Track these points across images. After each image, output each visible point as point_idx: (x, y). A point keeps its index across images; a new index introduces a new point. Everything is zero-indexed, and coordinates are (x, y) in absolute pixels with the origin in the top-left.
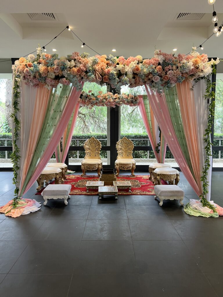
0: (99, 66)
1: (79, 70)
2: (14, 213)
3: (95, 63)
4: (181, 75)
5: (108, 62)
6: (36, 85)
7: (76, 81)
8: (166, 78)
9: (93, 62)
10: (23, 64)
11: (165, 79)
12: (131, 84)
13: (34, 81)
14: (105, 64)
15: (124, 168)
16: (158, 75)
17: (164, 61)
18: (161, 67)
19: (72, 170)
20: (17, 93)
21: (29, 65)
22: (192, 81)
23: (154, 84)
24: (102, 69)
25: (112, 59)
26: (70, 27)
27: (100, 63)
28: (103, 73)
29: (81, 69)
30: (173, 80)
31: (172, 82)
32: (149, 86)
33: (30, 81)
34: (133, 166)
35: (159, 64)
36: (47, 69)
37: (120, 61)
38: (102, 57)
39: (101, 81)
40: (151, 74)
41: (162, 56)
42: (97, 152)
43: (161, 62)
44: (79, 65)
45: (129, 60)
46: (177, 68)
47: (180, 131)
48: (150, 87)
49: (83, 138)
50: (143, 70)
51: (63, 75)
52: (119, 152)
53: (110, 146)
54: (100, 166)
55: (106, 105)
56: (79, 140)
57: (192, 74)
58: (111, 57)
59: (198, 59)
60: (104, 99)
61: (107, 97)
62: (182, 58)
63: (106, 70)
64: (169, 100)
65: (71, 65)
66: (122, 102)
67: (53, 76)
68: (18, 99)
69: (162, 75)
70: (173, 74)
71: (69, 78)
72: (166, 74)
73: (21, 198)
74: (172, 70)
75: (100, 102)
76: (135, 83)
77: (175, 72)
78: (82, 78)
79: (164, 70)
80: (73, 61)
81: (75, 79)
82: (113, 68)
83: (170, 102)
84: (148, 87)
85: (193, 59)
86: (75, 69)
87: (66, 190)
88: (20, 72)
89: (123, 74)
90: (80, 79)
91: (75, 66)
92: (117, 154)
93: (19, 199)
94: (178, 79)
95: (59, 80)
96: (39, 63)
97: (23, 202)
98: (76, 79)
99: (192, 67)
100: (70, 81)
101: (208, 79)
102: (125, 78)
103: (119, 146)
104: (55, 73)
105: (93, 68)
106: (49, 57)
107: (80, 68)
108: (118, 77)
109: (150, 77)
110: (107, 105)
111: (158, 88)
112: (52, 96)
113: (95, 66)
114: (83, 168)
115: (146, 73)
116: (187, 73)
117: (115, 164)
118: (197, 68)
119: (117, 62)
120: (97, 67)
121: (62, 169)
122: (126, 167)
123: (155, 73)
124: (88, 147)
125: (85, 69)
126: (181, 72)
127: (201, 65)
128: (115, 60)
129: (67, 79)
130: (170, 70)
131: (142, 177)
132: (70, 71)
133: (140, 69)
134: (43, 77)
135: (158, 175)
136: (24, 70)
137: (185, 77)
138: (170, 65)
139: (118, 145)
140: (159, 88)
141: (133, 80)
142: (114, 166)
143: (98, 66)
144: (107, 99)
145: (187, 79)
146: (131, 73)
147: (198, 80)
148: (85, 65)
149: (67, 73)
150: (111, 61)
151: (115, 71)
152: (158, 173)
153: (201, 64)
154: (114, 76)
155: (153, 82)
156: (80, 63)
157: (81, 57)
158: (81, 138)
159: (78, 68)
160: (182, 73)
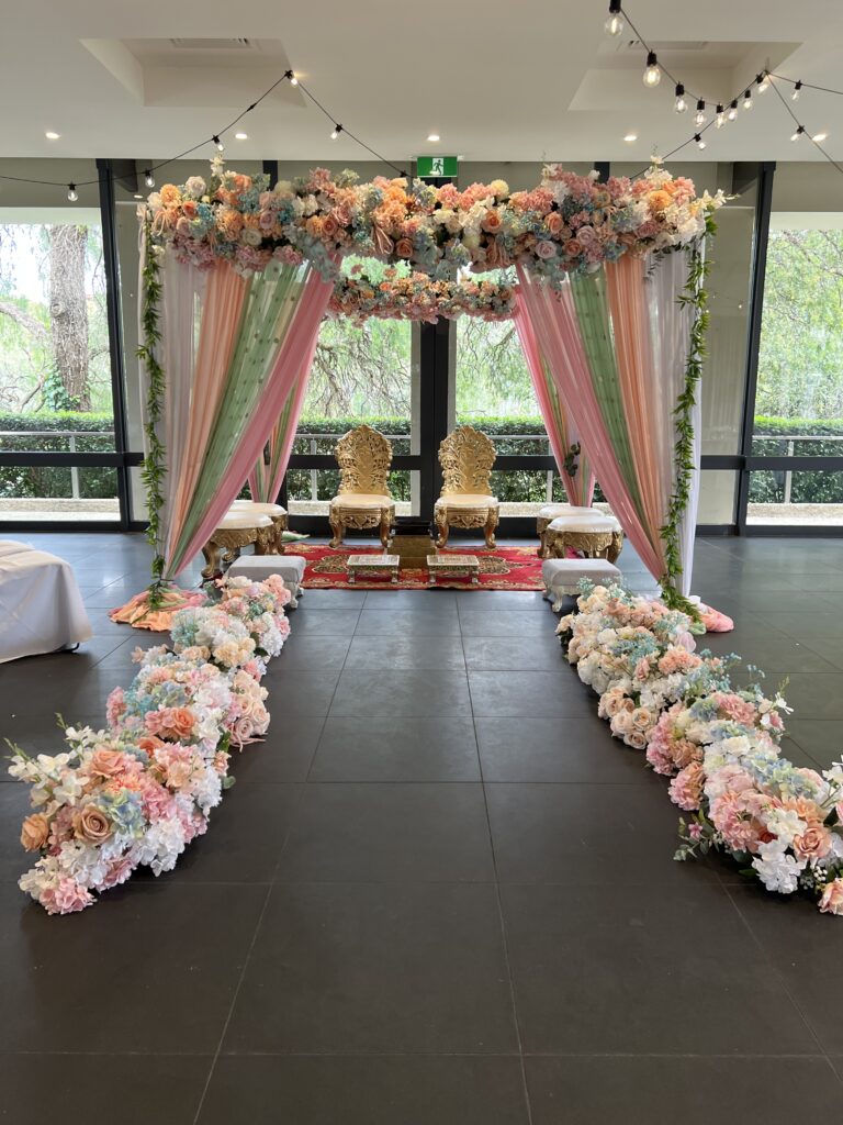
0: (386, 213)
1: (329, 222)
2: (155, 621)
3: (374, 202)
4: (615, 239)
5: (411, 200)
6: (208, 265)
7: (320, 253)
8: (573, 247)
9: (370, 200)
10: (171, 204)
11: (571, 250)
12: (476, 263)
13: (203, 253)
14: (403, 206)
15: (461, 521)
16: (552, 239)
17: (569, 200)
18: (558, 216)
19: (298, 533)
20: (155, 286)
21: (188, 208)
22: (647, 255)
23: (539, 263)
24: (393, 220)
25: (422, 192)
26: (296, 74)
27: (388, 204)
28: (395, 231)
29: (335, 221)
30: (593, 254)
31: (590, 258)
32: (529, 269)
33: (190, 254)
34: (489, 515)
35: (555, 207)
36: (239, 220)
37: (443, 199)
38: (392, 185)
39: (392, 255)
40: (530, 237)
41: (562, 184)
42: (378, 472)
43: (560, 202)
44: (327, 207)
45: (469, 196)
46: (606, 218)
47: (612, 401)
48: (532, 273)
49: (329, 433)
50: (508, 223)
51: (284, 237)
52: (447, 473)
53: (419, 454)
54: (388, 517)
55: (407, 314)
56: (317, 439)
57: (645, 235)
58: (420, 187)
59: (663, 194)
60: (401, 295)
61: (412, 289)
62: (621, 191)
63: (406, 223)
64: (585, 311)
65: (306, 210)
66: (458, 308)
67: (258, 241)
68: (157, 305)
69: (563, 237)
70: (594, 236)
71: (300, 246)
72: (574, 236)
73: (170, 583)
74: (592, 225)
75: (388, 306)
76: (488, 261)
77: (598, 230)
78: (338, 246)
79: (566, 223)
80: (312, 197)
81: (319, 248)
82: (424, 217)
83: (587, 315)
84: (526, 272)
85: (652, 194)
86: (319, 221)
87: (293, 569)
88: (165, 231)
89: (453, 235)
90: (331, 249)
91: (318, 213)
92: (442, 481)
93: (166, 586)
94: (606, 250)
95: (273, 251)
96: (217, 201)
97: (177, 595)
98: (322, 250)
99: (646, 218)
100: (304, 255)
101: (694, 251)
102: (457, 247)
103: (448, 453)
104: (261, 230)
105: (367, 218)
106: (246, 184)
107: (332, 218)
108: (440, 244)
109: (528, 243)
110: (410, 315)
111: (551, 274)
112: (252, 297)
113: (376, 212)
114: (336, 522)
115: (517, 233)
116: (631, 233)
117: (436, 511)
118: (661, 220)
119: (435, 201)
120: (380, 216)
121: (273, 519)
122: (470, 518)
123: (541, 234)
124: (349, 457)
125: (346, 221)
126: (614, 229)
127: (671, 212)
128: (429, 193)
129: (295, 247)
130: (584, 224)
131: (518, 551)
132: (303, 225)
133: (501, 221)
134: (227, 243)
135: (560, 535)
136: (175, 222)
137: (628, 245)
138: (584, 211)
139: (444, 451)
140: (555, 274)
141: (483, 251)
142: (432, 516)
143: (384, 211)
144: (412, 295)
145: (631, 249)
146: (475, 233)
147: (665, 252)
148: (347, 208)
149: (296, 232)
150: (420, 196)
151: (429, 226)
152: (558, 530)
153: (669, 209)
154: (429, 240)
155: (536, 257)
156: (333, 202)
157: (334, 184)
158: (324, 433)
159: (327, 218)
160: (620, 234)
